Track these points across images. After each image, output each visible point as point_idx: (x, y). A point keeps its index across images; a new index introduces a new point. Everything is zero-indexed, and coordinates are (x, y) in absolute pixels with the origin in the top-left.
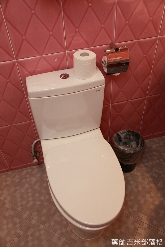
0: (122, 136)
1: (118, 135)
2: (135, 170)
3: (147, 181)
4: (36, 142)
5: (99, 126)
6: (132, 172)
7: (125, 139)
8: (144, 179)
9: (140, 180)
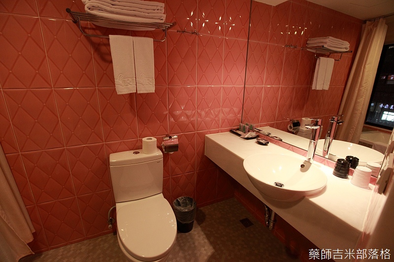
0: (181, 201)
1: (177, 200)
2: (192, 230)
3: (202, 237)
4: (111, 209)
5: (162, 191)
6: (190, 232)
7: (183, 203)
8: (199, 237)
9: (196, 237)
